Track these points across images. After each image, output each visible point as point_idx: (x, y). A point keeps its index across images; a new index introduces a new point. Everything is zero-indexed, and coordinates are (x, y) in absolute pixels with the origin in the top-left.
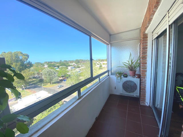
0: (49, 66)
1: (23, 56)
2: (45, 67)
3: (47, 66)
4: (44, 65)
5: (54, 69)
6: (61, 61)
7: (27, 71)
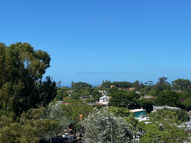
0: (114, 102)
1: (32, 59)
2: (101, 102)
3: (108, 98)
4: (100, 95)
5: (129, 113)
6: (162, 80)
7: (37, 112)
